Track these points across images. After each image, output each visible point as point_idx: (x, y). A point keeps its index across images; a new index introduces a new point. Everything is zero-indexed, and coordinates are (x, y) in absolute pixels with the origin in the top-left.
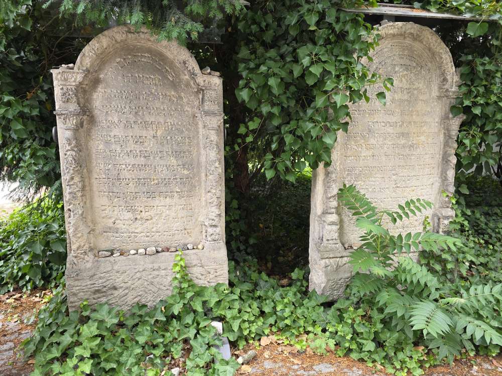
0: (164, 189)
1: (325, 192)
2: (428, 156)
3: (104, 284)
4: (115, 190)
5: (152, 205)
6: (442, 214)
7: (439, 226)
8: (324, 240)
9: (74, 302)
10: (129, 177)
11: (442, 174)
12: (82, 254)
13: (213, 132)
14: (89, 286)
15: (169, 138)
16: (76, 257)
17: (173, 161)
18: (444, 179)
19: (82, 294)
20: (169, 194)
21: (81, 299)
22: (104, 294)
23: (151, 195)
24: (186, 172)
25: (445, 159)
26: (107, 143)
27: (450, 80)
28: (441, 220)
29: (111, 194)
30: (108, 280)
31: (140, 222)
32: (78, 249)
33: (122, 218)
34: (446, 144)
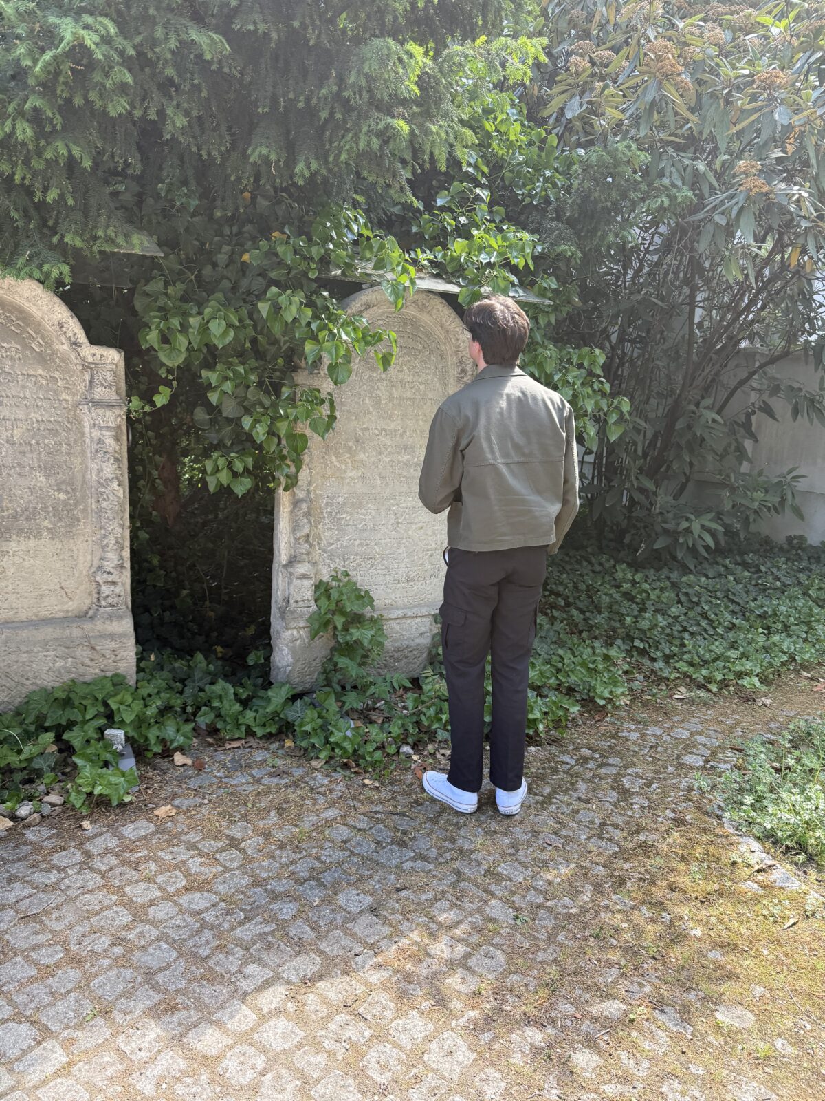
1: (293, 530)
8: (292, 601)
13: (108, 434)
15: (33, 442)
17: (41, 479)
20: (34, 532)
24: (62, 497)
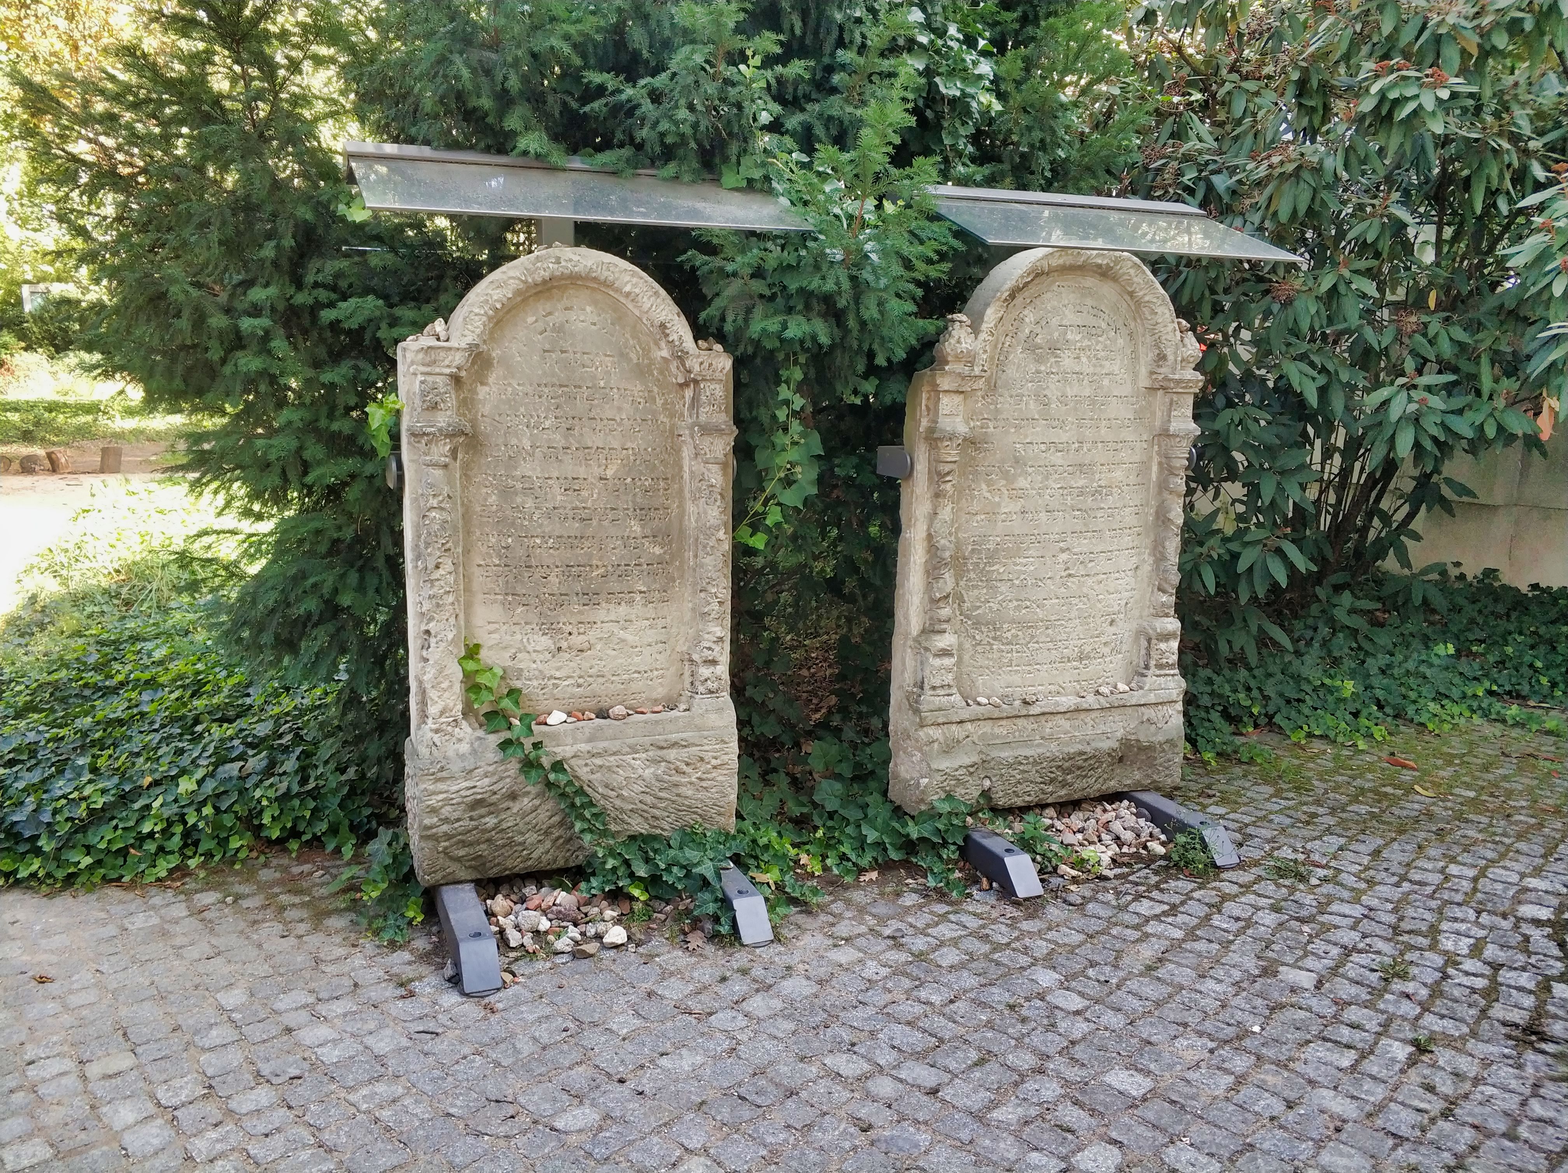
0: (615, 586)
1: (929, 587)
2: (1127, 510)
3: (495, 788)
4: (520, 590)
5: (591, 620)
6: (1155, 630)
7: (1149, 655)
8: (926, 687)
9: (431, 828)
10: (550, 562)
11: (1155, 548)
12: (449, 724)
13: (715, 468)
14: (463, 793)
15: (629, 480)
16: (437, 731)
17: (636, 528)
18: (1160, 557)
19: (448, 808)
20: (625, 596)
21: (446, 821)
22: (492, 809)
23: (590, 598)
24: (658, 550)
25: (1162, 518)
26: (506, 493)
27: (1171, 358)
28: (1154, 641)
29: (510, 598)
30: (501, 779)
31: (567, 656)
32: (442, 713)
33: (530, 648)
34: (1163, 486)
